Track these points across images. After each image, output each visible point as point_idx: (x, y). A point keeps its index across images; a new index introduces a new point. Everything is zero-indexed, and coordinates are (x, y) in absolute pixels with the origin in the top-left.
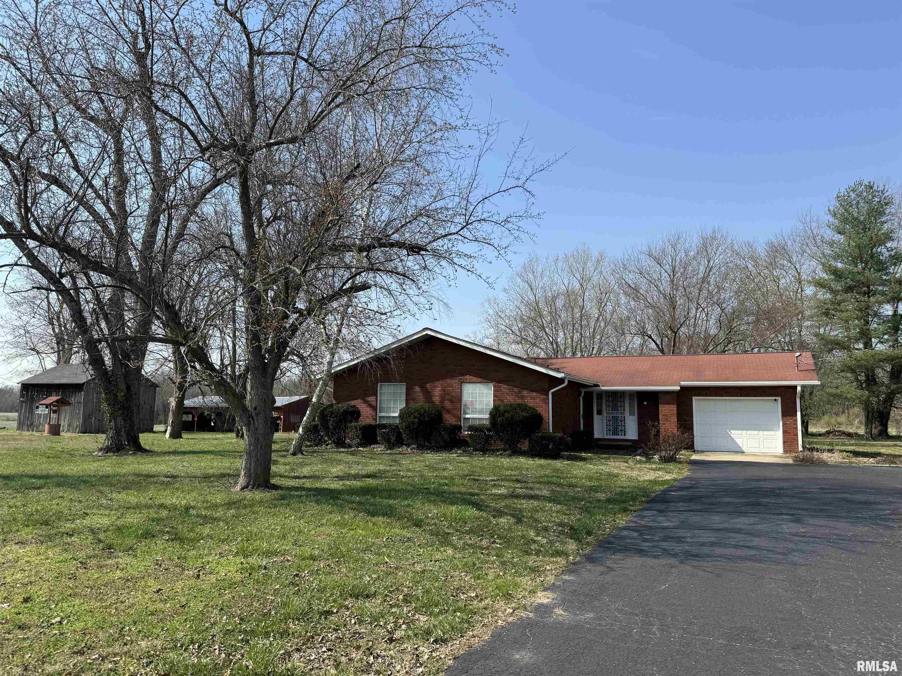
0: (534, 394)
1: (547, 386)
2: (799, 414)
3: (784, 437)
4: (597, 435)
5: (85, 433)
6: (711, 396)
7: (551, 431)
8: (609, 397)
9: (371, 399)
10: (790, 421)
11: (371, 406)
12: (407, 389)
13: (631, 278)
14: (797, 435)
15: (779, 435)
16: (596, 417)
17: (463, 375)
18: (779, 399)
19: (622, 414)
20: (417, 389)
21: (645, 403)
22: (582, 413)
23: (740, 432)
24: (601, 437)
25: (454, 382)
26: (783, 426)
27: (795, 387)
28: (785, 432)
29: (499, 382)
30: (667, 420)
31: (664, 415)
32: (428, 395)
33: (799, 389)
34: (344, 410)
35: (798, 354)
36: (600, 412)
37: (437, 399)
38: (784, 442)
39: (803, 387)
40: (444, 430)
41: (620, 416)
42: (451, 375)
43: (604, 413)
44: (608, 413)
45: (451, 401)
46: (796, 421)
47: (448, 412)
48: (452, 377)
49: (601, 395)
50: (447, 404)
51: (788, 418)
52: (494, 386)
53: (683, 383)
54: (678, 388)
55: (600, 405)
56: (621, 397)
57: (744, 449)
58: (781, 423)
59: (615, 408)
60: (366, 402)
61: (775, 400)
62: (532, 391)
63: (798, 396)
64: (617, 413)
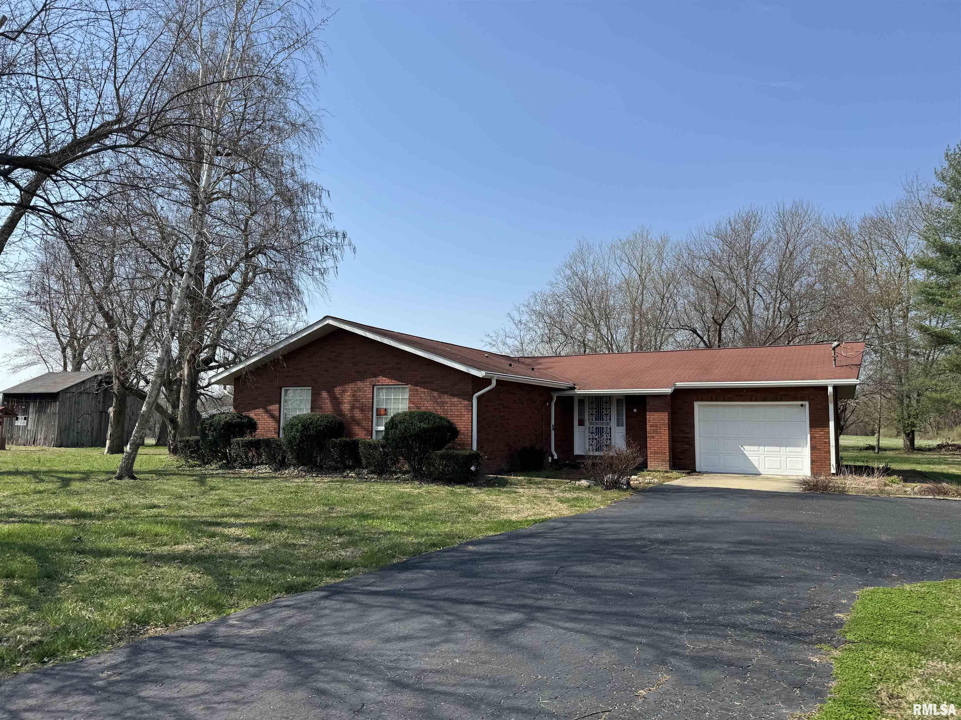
0: (455, 399)
1: (469, 388)
2: (832, 424)
3: (811, 453)
4: (577, 451)
5: (60, 447)
6: (717, 401)
7: (475, 448)
8: (592, 403)
9: (274, 408)
10: (819, 433)
11: (272, 416)
12: (313, 394)
13: (702, 267)
14: (829, 452)
15: (806, 451)
16: (577, 429)
17: (375, 376)
18: (807, 403)
19: (608, 424)
20: (325, 394)
21: (635, 410)
22: (553, 423)
23: (755, 448)
24: (582, 453)
25: (365, 385)
26: (811, 440)
27: (825, 388)
28: (813, 448)
29: (416, 385)
30: (655, 432)
31: (651, 426)
32: (336, 402)
33: (830, 390)
34: (226, 422)
35: (836, 343)
36: (581, 423)
37: (346, 407)
38: (813, 462)
39: (835, 388)
40: (333, 448)
41: (605, 426)
42: (362, 376)
43: (587, 423)
44: (591, 424)
45: (362, 410)
46: (828, 433)
47: (358, 423)
48: (362, 379)
49: (583, 399)
50: (358, 414)
51: (818, 430)
52: (411, 390)
53: (679, 384)
54: (669, 391)
55: (581, 412)
56: (606, 403)
57: (761, 470)
58: (809, 436)
59: (599, 417)
60: (267, 411)
61: (802, 405)
62: (453, 395)
63: (831, 399)
64: (602, 424)
